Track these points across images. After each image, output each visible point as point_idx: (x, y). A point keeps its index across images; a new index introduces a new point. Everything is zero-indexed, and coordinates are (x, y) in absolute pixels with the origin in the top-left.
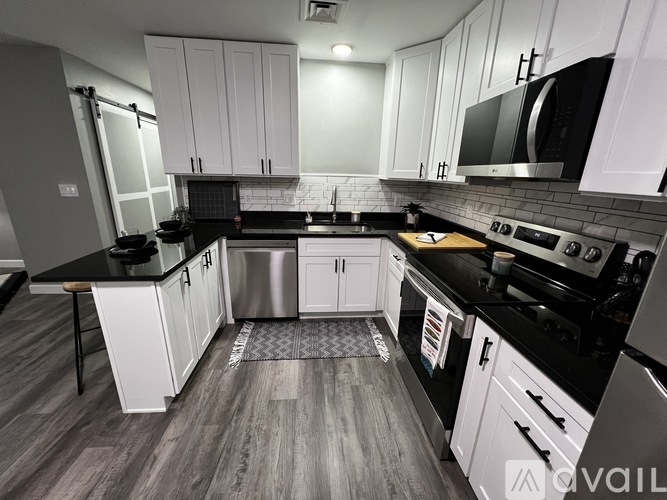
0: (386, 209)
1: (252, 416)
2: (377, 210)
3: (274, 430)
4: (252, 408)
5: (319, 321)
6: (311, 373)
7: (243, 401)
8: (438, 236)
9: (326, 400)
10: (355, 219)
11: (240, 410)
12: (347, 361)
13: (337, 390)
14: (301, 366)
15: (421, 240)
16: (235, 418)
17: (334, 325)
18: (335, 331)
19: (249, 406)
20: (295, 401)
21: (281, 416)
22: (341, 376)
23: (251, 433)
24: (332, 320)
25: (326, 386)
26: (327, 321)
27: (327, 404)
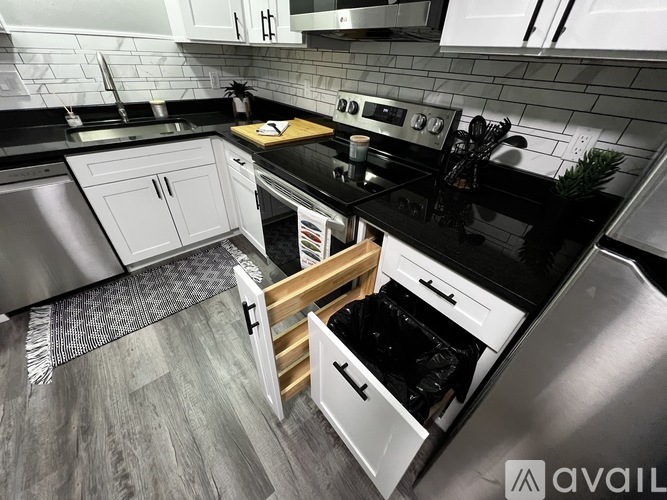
0: (201, 94)
1: (111, 427)
2: (189, 97)
3: (154, 424)
4: (107, 418)
5: (161, 266)
6: (177, 332)
7: (86, 417)
8: (281, 125)
9: (209, 353)
10: (160, 113)
11: (86, 430)
12: (217, 298)
13: (217, 336)
14: (158, 332)
15: (263, 133)
16: (82, 446)
17: (184, 263)
18: (188, 270)
19: (99, 418)
20: (169, 376)
21: (156, 401)
22: (216, 318)
23: (121, 447)
24: (180, 258)
25: (202, 339)
26: (172, 262)
27: (210, 357)
